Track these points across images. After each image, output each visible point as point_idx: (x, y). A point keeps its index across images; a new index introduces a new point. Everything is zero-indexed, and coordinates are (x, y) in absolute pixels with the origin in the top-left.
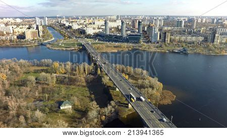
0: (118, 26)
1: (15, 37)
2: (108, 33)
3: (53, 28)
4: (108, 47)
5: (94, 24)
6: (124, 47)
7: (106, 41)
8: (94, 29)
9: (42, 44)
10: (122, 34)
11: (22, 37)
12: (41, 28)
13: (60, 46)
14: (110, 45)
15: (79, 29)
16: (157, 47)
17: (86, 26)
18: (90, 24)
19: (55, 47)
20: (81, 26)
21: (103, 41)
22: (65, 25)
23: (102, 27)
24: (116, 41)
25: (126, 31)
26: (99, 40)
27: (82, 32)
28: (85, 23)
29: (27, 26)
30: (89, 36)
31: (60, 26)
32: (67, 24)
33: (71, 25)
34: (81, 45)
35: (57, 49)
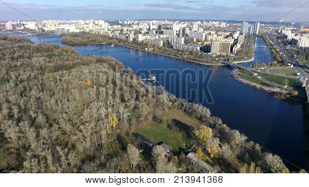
1: (199, 48)
3: (264, 40)
11: (207, 49)
13: (254, 79)
19: (243, 77)
22: (286, 37)
29: (228, 34)
31: (278, 38)
32: (290, 36)
33: (297, 38)
35: (246, 82)
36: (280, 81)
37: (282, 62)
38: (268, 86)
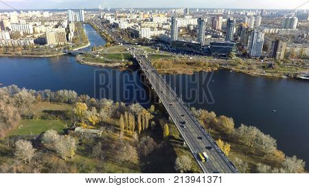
0: (189, 26)
1: (32, 42)
2: (176, 38)
3: (92, 26)
4: (176, 62)
5: (152, 20)
6: (205, 65)
7: (173, 51)
8: (152, 29)
9: (70, 54)
10: (199, 40)
11: (42, 41)
12: (72, 27)
13: (98, 60)
14: (180, 60)
15: (128, 29)
16: (264, 67)
17: (140, 24)
18: (146, 20)
19: (88, 60)
20: (132, 24)
21: (168, 51)
22: (108, 21)
23: (164, 27)
24: (190, 53)
25: (206, 34)
26: (161, 49)
27: (134, 34)
28: (138, 19)
30: (143, 42)
31: (102, 23)
32: (112, 21)
33: (117, 22)
34: (131, 58)
35: (92, 63)
36: (118, 57)
37: (113, 42)
38: (111, 63)
